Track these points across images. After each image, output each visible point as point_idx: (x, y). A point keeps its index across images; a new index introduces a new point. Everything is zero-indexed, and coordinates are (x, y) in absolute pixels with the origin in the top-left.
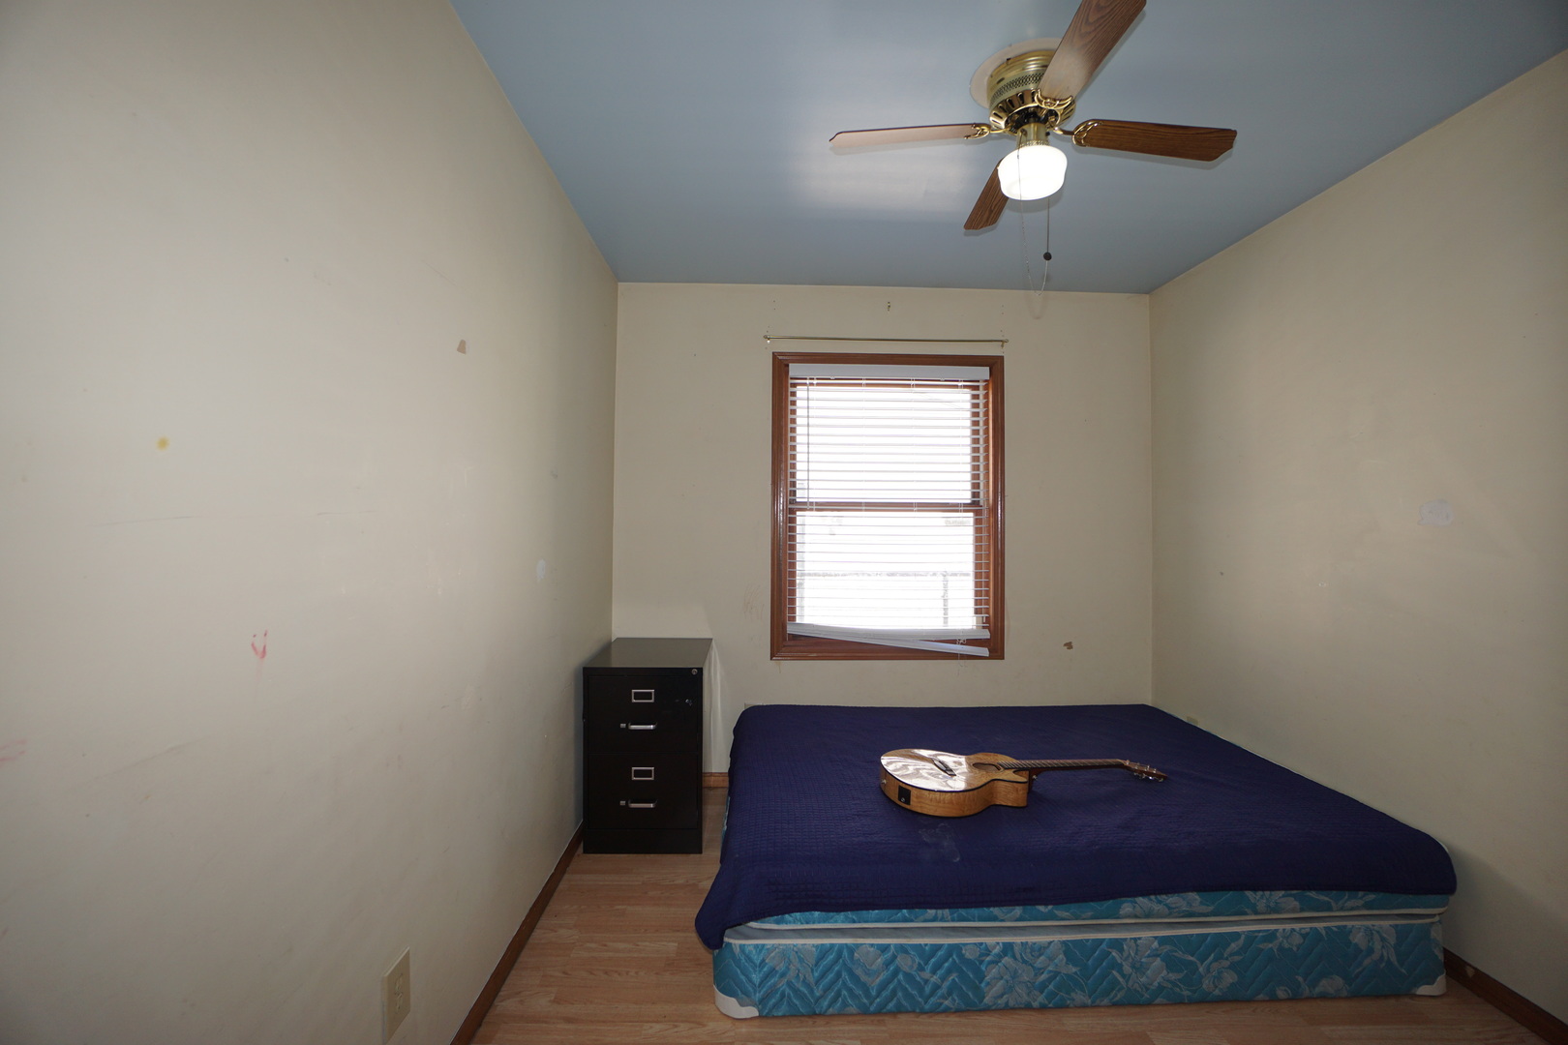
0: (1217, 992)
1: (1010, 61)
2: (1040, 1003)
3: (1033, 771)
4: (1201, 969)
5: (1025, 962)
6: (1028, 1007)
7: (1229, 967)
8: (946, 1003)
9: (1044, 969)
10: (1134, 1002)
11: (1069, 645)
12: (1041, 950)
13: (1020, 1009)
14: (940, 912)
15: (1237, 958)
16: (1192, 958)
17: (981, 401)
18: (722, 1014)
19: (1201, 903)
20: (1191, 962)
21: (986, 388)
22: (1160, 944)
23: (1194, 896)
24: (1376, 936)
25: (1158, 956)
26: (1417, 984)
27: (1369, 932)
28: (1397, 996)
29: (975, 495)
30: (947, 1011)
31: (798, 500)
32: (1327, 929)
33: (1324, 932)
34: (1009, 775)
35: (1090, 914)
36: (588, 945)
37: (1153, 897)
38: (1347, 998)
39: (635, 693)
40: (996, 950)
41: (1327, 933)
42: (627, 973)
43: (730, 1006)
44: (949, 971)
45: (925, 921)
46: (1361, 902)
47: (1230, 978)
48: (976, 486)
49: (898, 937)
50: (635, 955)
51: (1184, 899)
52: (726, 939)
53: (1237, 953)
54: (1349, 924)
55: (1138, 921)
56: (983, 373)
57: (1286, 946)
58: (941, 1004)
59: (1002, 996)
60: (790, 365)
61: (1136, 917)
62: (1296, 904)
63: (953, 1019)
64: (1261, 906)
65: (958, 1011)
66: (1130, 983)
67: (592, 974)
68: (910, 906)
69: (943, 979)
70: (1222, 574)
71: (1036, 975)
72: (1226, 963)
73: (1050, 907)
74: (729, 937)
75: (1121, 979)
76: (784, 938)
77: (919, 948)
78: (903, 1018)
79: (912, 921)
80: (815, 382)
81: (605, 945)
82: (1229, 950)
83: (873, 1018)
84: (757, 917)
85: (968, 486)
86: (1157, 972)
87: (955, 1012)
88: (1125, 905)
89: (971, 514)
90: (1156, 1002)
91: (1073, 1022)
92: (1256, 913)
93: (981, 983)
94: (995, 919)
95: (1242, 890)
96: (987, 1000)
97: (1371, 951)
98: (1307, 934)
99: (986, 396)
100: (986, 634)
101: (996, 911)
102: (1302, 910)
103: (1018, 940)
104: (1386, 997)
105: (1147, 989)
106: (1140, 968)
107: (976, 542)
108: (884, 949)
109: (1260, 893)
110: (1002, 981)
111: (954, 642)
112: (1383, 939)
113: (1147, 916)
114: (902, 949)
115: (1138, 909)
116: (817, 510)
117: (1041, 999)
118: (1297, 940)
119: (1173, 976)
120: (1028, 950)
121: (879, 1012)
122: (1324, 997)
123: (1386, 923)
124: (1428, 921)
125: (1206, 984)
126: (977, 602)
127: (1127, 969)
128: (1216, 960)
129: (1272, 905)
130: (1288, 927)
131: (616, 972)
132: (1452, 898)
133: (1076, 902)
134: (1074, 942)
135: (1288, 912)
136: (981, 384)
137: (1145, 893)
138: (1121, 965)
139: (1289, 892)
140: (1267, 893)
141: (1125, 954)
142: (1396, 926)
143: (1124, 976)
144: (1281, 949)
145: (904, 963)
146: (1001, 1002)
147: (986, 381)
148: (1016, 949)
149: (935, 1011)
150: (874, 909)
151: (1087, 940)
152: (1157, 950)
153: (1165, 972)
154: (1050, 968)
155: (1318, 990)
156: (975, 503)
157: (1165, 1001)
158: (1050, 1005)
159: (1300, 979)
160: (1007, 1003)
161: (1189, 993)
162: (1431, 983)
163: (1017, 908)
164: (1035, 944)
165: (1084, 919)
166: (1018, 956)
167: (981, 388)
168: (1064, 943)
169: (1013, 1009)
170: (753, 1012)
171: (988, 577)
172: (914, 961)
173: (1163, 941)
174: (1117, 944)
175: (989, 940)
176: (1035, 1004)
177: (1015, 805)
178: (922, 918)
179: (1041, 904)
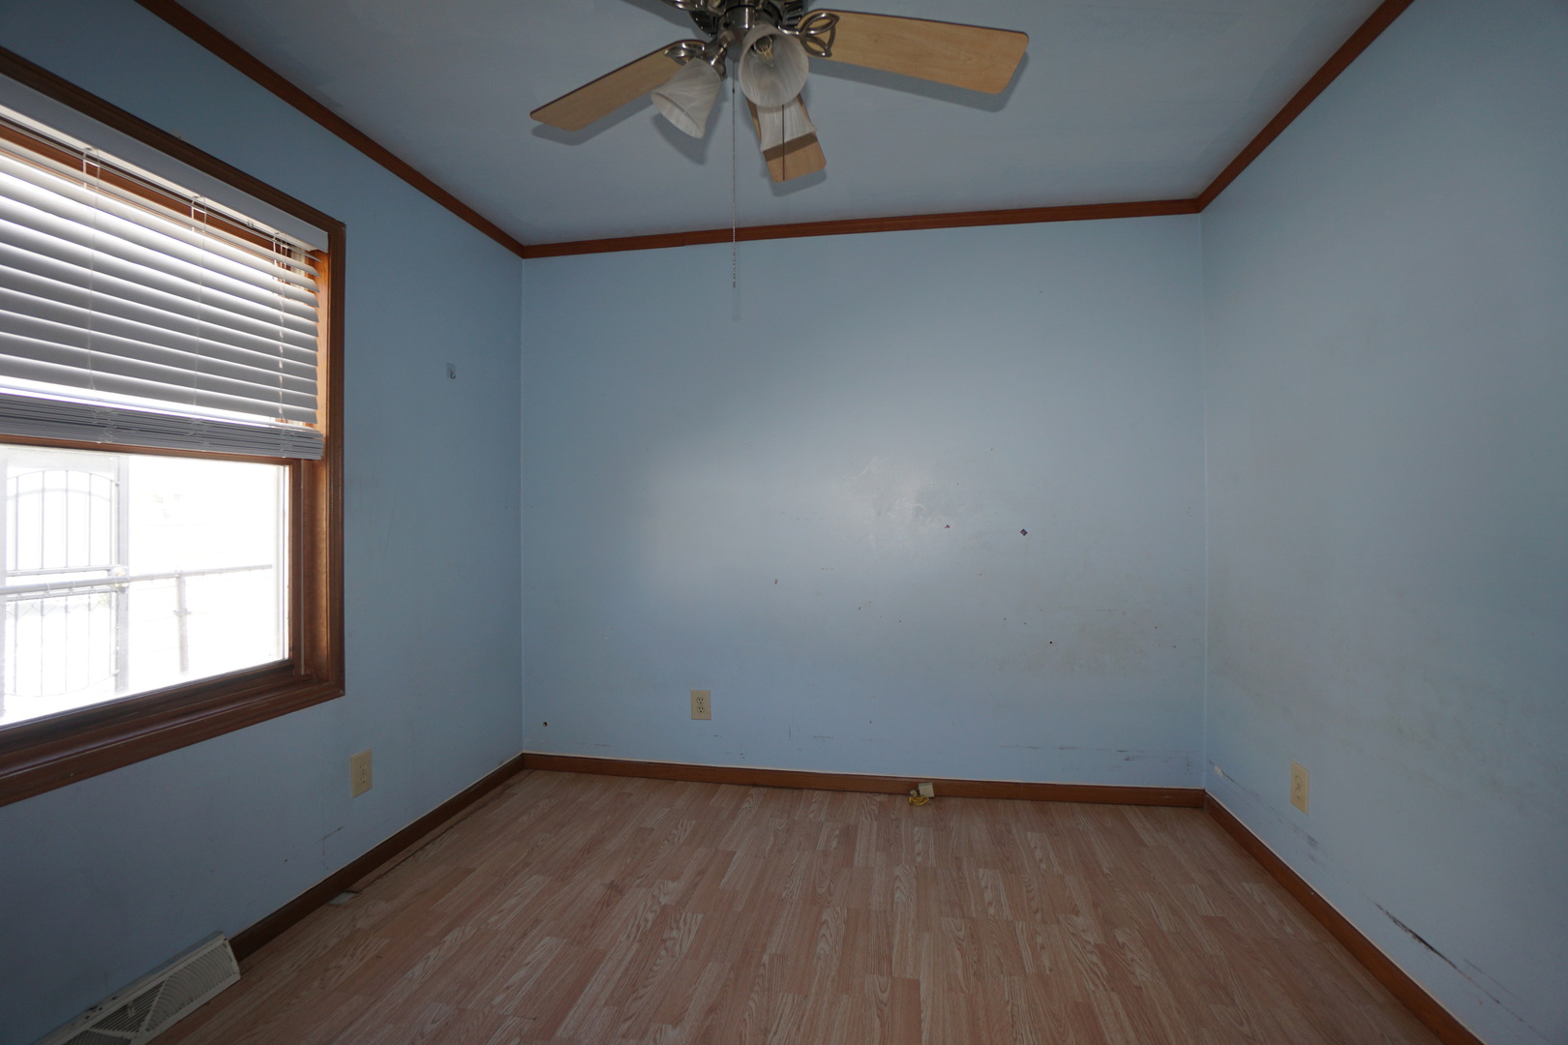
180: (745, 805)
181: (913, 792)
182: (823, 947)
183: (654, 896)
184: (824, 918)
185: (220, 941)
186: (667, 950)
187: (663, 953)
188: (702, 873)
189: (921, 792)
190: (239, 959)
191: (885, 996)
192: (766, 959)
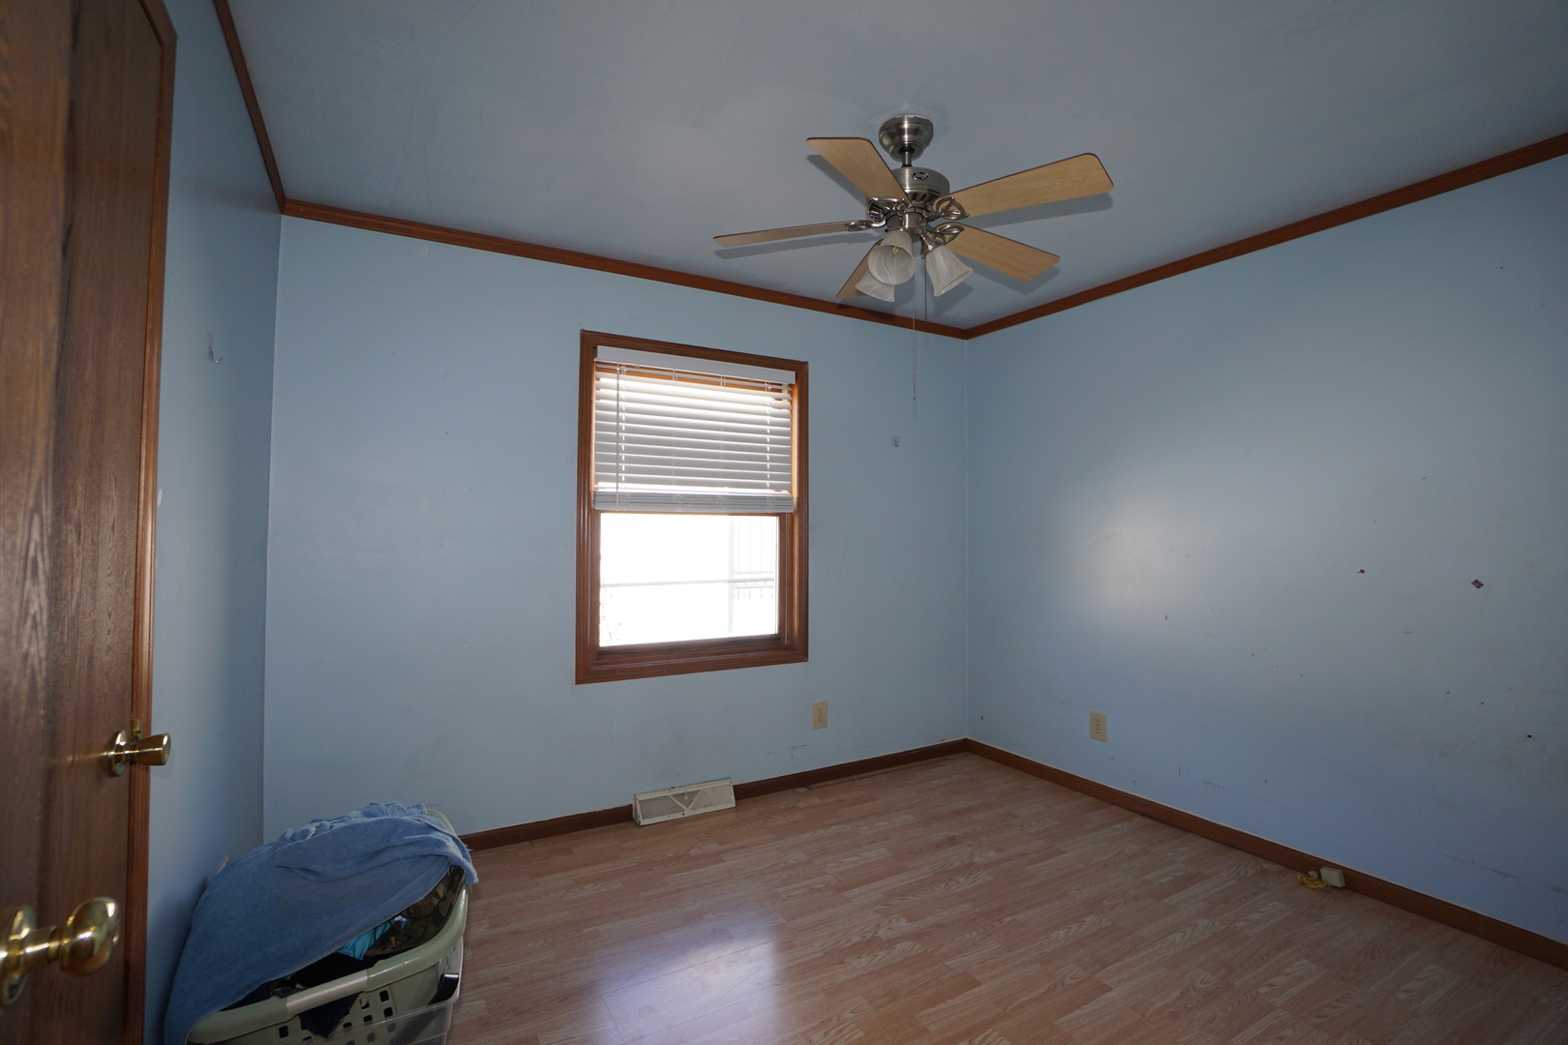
180: (1118, 826)
181: (1312, 873)
182: (1061, 933)
183: (972, 854)
184: (1085, 919)
185: (728, 782)
186: (947, 885)
187: (943, 885)
188: (1023, 855)
189: (1324, 877)
190: (736, 799)
191: (1068, 981)
192: (1007, 920)
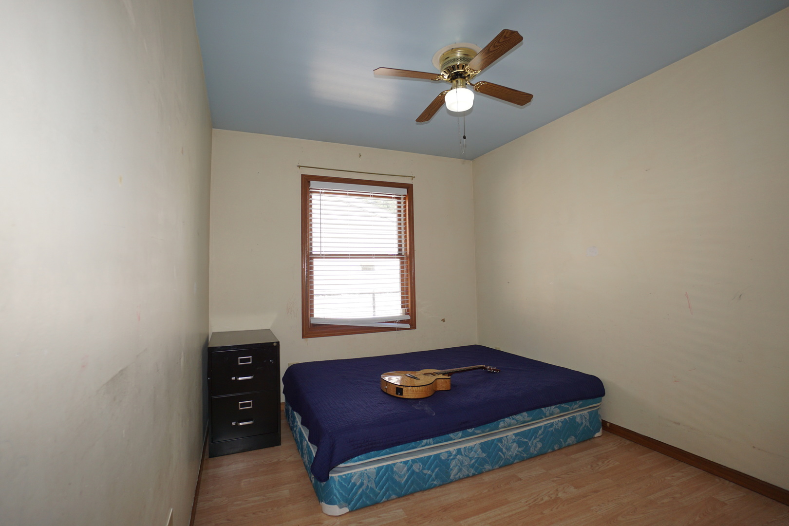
0: (535, 452)
1: (453, 50)
2: (473, 473)
3: (449, 374)
4: (530, 444)
5: (466, 456)
6: (468, 477)
7: (539, 441)
8: (435, 482)
9: (473, 457)
10: (508, 464)
11: (443, 320)
12: (471, 449)
13: (465, 478)
14: (428, 440)
15: (542, 436)
16: (526, 440)
17: (402, 205)
18: (330, 516)
19: (528, 417)
20: (527, 442)
21: (405, 199)
22: (515, 437)
23: (525, 414)
24: (583, 418)
25: (515, 442)
26: (595, 433)
27: (581, 416)
28: (589, 439)
29: (400, 250)
30: (435, 487)
31: (313, 253)
32: (569, 418)
33: (568, 419)
34: (441, 376)
35: (488, 430)
36: (235, 503)
37: (511, 417)
38: (575, 444)
39: (240, 359)
40: (454, 453)
41: (569, 420)
42: (267, 510)
43: (334, 510)
44: (435, 467)
45: (423, 446)
46: (578, 406)
47: (539, 445)
48: (400, 246)
49: (412, 456)
50: (267, 501)
51: (522, 416)
52: (330, 475)
53: (542, 434)
54: (575, 414)
55: (507, 429)
56: (404, 191)
57: (557, 427)
58: (433, 484)
59: (457, 474)
60: (311, 181)
61: (505, 427)
62: (558, 410)
63: (438, 489)
64: (547, 413)
65: (440, 486)
66: (506, 456)
67: (245, 516)
68: (415, 440)
69: (433, 472)
70: (509, 283)
71: (470, 461)
72: (538, 439)
73: (473, 429)
74: (332, 474)
75: (502, 455)
76: (359, 468)
77: (421, 460)
78: (417, 495)
79: (416, 448)
80: (323, 191)
81: (246, 501)
82: (539, 434)
83: (403, 498)
84: (343, 461)
85: (396, 246)
86: (515, 449)
87: (439, 486)
88: (501, 423)
89: (398, 260)
90: (515, 462)
91: (486, 478)
92: (546, 417)
93: (448, 470)
94: (451, 439)
95: (540, 408)
96: (452, 477)
97: (582, 423)
98: (563, 421)
99: (405, 203)
100: (408, 317)
101: (451, 435)
102: (560, 413)
103: (462, 446)
104: (586, 440)
105: (512, 457)
106: (508, 449)
107: (401, 273)
108: (406, 463)
109: (547, 408)
110: (457, 467)
111: (393, 322)
112: (585, 418)
113: (509, 426)
114: (414, 461)
115: (506, 424)
116: (326, 258)
117: (473, 471)
118: (560, 424)
119: (520, 450)
120: (467, 450)
121: (405, 495)
122: (569, 446)
123: (586, 412)
124: (597, 408)
125: (532, 450)
126: (402, 302)
127: (504, 450)
128: (534, 439)
129: (551, 412)
130: (557, 420)
131: (260, 512)
132: (603, 398)
133: (482, 425)
134: (484, 443)
135: (556, 414)
136: (402, 197)
137: (508, 416)
138: (502, 449)
139: (556, 406)
140: (549, 408)
141: (503, 444)
142: (588, 412)
143: (503, 453)
144: (555, 429)
145: (416, 468)
146: (457, 477)
147: (405, 195)
148: (462, 451)
149: (430, 488)
150: (399, 445)
151: (489, 441)
152: (514, 439)
153: (517, 448)
154: (476, 457)
155: (567, 443)
156: (400, 254)
157: (518, 461)
158: (477, 473)
159: (562, 440)
160: (460, 477)
161: (526, 455)
162: (598, 432)
163: (460, 432)
164: (469, 447)
165: (486, 432)
166: (463, 454)
167: (402, 199)
168: (480, 444)
169: (462, 479)
170: (346, 510)
171: (407, 289)
172: (420, 466)
173: (516, 435)
174: (500, 440)
175: (451, 449)
176: (471, 474)
177: (446, 389)
178: (420, 445)
179: (469, 429)
